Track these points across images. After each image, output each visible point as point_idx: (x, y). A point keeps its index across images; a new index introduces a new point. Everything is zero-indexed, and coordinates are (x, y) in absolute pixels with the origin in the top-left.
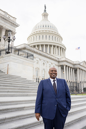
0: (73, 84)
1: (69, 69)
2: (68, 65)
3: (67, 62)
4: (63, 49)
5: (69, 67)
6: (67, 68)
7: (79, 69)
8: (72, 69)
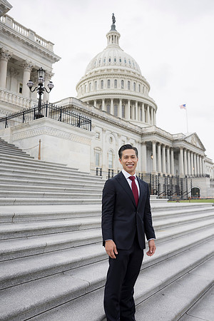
0: (171, 181)
1: (164, 149)
2: (162, 141)
3: (159, 135)
4: (150, 108)
5: (162, 145)
6: (159, 147)
7: (184, 149)
8: (168, 151)
